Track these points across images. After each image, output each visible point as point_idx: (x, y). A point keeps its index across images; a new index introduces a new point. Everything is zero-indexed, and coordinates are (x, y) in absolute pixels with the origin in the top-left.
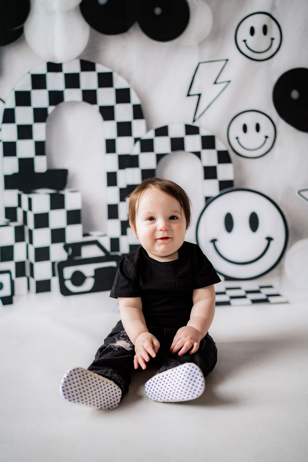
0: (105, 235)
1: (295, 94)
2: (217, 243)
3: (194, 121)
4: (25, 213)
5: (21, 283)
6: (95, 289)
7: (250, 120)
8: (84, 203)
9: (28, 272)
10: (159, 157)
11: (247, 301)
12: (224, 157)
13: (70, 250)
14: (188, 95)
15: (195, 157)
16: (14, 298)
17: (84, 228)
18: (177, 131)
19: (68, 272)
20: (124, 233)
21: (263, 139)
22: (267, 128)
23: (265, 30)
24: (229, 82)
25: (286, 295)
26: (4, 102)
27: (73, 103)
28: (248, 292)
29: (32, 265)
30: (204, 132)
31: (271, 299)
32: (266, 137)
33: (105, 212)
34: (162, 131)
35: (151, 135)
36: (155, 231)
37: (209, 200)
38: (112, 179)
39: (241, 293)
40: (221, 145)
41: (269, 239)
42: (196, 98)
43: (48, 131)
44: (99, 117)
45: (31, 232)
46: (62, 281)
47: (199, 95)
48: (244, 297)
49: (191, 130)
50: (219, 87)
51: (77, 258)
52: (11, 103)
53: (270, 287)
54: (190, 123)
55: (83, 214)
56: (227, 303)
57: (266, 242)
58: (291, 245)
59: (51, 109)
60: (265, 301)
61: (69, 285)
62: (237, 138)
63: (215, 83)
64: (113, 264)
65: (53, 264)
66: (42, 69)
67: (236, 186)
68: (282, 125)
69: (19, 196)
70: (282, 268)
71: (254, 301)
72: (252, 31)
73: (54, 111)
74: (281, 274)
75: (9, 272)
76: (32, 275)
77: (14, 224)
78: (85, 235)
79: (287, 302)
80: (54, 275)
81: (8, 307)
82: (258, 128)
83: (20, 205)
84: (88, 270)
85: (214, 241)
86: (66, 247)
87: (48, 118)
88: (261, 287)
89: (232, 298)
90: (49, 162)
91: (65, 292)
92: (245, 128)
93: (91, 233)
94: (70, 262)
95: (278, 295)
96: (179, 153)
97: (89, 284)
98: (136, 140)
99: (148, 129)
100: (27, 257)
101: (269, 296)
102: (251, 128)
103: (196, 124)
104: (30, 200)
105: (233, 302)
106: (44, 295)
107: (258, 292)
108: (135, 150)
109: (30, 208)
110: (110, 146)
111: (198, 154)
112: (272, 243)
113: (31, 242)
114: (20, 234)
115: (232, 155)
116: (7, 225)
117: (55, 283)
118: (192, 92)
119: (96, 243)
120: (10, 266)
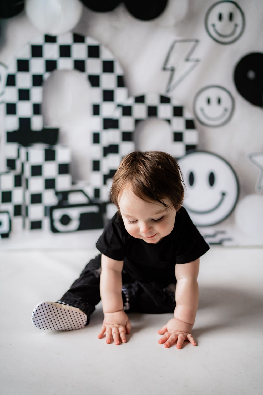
0: (89, 184)
1: (251, 75)
4: (23, 165)
5: (18, 221)
7: (213, 94)
8: (73, 157)
9: (23, 212)
10: (137, 121)
12: (190, 125)
13: (61, 196)
14: (164, 69)
15: (166, 124)
16: (12, 235)
17: (72, 178)
19: (58, 214)
20: (105, 183)
21: (223, 111)
22: (226, 102)
23: (231, 17)
24: (198, 61)
25: (238, 239)
26: (7, 68)
27: (66, 71)
29: (27, 208)
30: (176, 102)
32: (226, 110)
33: (89, 166)
34: (140, 99)
35: (130, 102)
38: (96, 138)
40: (188, 115)
41: (224, 194)
42: (170, 72)
43: (45, 95)
44: (86, 84)
45: (27, 181)
46: (52, 221)
47: (173, 70)
49: (165, 100)
50: (189, 65)
52: (13, 69)
54: (163, 93)
55: (72, 167)
57: (221, 197)
59: (46, 76)
60: (219, 244)
61: (58, 225)
62: (202, 109)
63: (187, 60)
64: (94, 209)
65: (46, 207)
66: (39, 40)
67: (199, 148)
68: (240, 100)
69: (19, 150)
70: (233, 218)
72: (220, 17)
73: (50, 78)
74: (233, 222)
75: (7, 212)
76: (27, 215)
77: (13, 173)
78: (73, 183)
79: (237, 247)
80: (46, 216)
82: (219, 101)
83: (19, 156)
84: (74, 213)
86: (57, 194)
88: (217, 232)
90: (44, 121)
91: (54, 230)
92: (209, 101)
93: (78, 182)
95: (230, 240)
97: (75, 224)
98: (119, 106)
99: (129, 96)
100: (24, 201)
101: (222, 240)
102: (214, 101)
103: (169, 95)
104: (27, 154)
106: (36, 233)
108: (117, 114)
109: (27, 159)
110: (96, 110)
111: (169, 121)
112: (226, 197)
113: (27, 187)
114: (18, 181)
115: (197, 124)
116: (7, 172)
117: (46, 223)
118: (167, 67)
119: (81, 191)
120: (9, 207)
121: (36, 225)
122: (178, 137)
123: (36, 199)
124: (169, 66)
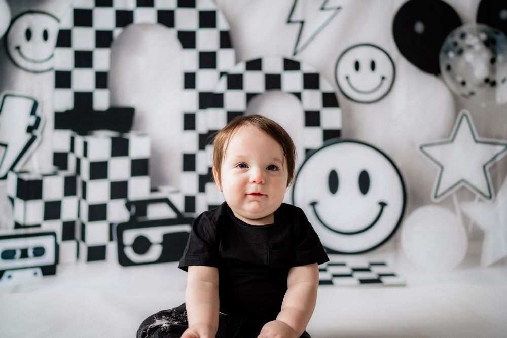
0: (178, 191)
1: (419, 27)
2: (318, 207)
3: (295, 54)
4: (78, 161)
5: (68, 248)
6: (163, 259)
7: (364, 55)
8: (154, 150)
9: (78, 235)
10: (250, 97)
11: (354, 281)
12: (330, 100)
13: (133, 209)
14: (289, 22)
15: (294, 99)
16: (59, 268)
17: (152, 182)
18: (273, 65)
19: (130, 236)
20: (202, 189)
21: (379, 80)
22: (384, 67)
24: (339, 8)
25: (403, 274)
26: (58, 21)
27: (145, 26)
28: (355, 270)
29: (83, 227)
30: (307, 68)
31: (384, 279)
32: (383, 78)
33: (179, 163)
34: (255, 65)
35: (240, 69)
36: (245, 183)
37: (309, 153)
38: (189, 122)
39: (346, 270)
40: (327, 86)
41: (383, 205)
42: (298, 26)
43: (113, 60)
44: (177, 44)
45: (84, 185)
46: (121, 247)
47: (302, 23)
48: (350, 276)
49: (291, 65)
50: (327, 15)
51: (141, 219)
52: (67, 22)
53: (383, 264)
54: (289, 56)
55: (151, 165)
56: (329, 282)
57: (378, 208)
58: (410, 212)
59: (117, 32)
60: (377, 281)
61: (130, 253)
62: (347, 78)
63: (323, 9)
64: (187, 228)
65: (111, 225)
67: (344, 136)
68: (403, 64)
69: (72, 139)
70: (398, 242)
71: (363, 281)
73: (121, 35)
74: (397, 248)
75: (53, 234)
76: (83, 238)
77: (63, 174)
78: (153, 190)
79: (403, 285)
80: (111, 239)
81: (49, 278)
82: (373, 66)
83: (72, 150)
84: (155, 235)
85: (314, 204)
86: (129, 205)
87: (114, 44)
88: (372, 264)
89: (335, 276)
90: (112, 97)
91: (124, 261)
92: (357, 66)
93: (161, 188)
94: (133, 223)
95: (392, 275)
96: (275, 94)
97: (155, 252)
98: (222, 74)
99: (237, 61)
100: (79, 216)
101: (381, 275)
102: (365, 66)
103: (297, 58)
104: (85, 144)
105: (337, 281)
106: (97, 265)
107: (367, 270)
108: (220, 86)
109: (85, 154)
110: (190, 81)
111: (298, 95)
112: (386, 209)
113: (84, 196)
114: (70, 187)
115: (340, 98)
117: (112, 249)
118: (294, 18)
119: (166, 201)
120: (56, 226)
121: (97, 254)
122: (312, 119)
123: (98, 213)
124: (297, 16)
